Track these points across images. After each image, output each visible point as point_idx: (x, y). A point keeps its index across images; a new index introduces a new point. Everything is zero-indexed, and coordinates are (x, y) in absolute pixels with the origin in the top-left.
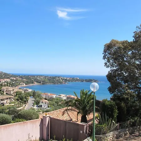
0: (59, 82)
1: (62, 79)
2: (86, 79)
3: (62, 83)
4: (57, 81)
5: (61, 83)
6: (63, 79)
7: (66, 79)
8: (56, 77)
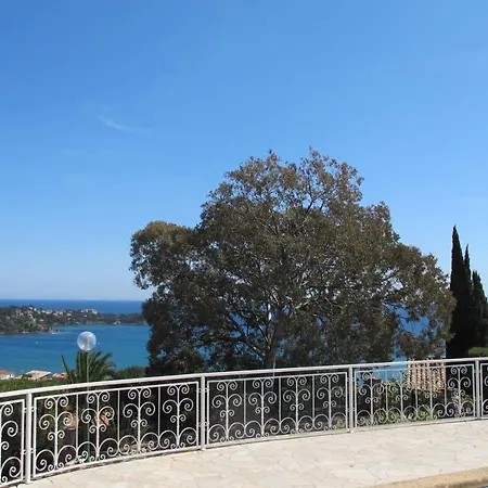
0: (26, 327)
1: (35, 314)
2: (122, 315)
3: (36, 328)
4: (19, 321)
5: (33, 330)
6: (42, 316)
7: (51, 316)
8: (14, 308)
